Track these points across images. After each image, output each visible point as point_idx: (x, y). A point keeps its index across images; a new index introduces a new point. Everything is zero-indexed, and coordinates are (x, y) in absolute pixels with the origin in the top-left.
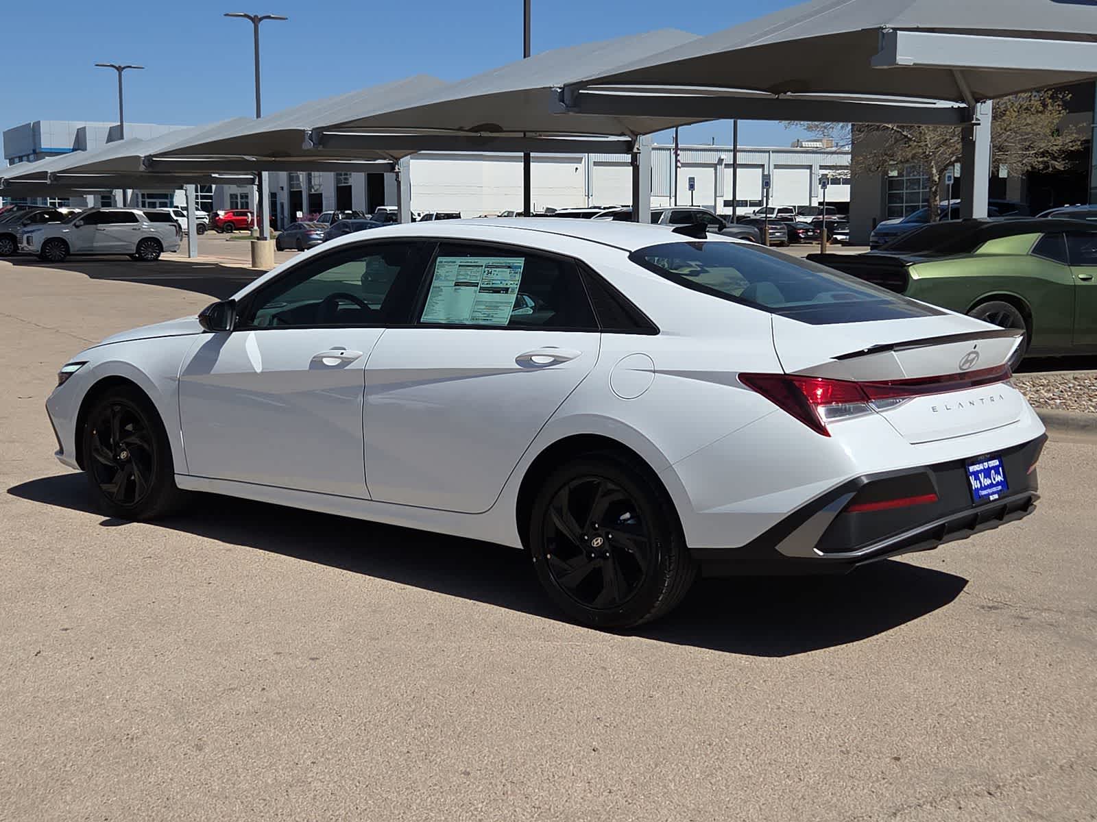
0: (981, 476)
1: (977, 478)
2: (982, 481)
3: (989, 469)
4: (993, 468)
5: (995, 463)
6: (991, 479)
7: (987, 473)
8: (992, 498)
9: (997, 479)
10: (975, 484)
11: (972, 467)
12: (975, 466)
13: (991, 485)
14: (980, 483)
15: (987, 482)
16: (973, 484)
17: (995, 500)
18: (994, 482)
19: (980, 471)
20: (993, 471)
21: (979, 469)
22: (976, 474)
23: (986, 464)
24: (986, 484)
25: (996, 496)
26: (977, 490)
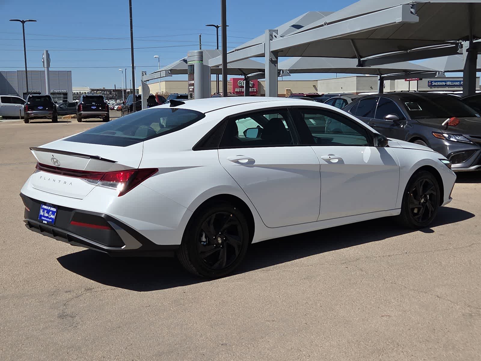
0: (46, 211)
1: (43, 211)
2: (45, 213)
3: (50, 211)
4: (52, 211)
5: (55, 210)
6: (48, 215)
7: (48, 212)
8: (44, 222)
9: (51, 216)
10: (42, 213)
11: (44, 206)
12: (45, 206)
13: (47, 217)
14: (44, 213)
15: (46, 215)
16: (41, 212)
17: (45, 223)
18: (49, 217)
19: (46, 209)
20: (51, 212)
21: (46, 208)
22: (44, 209)
23: (50, 208)
24: (46, 216)
25: (46, 222)
26: (41, 216)
